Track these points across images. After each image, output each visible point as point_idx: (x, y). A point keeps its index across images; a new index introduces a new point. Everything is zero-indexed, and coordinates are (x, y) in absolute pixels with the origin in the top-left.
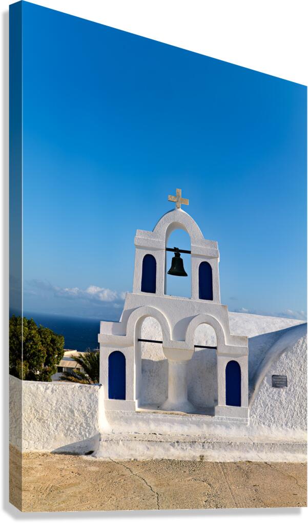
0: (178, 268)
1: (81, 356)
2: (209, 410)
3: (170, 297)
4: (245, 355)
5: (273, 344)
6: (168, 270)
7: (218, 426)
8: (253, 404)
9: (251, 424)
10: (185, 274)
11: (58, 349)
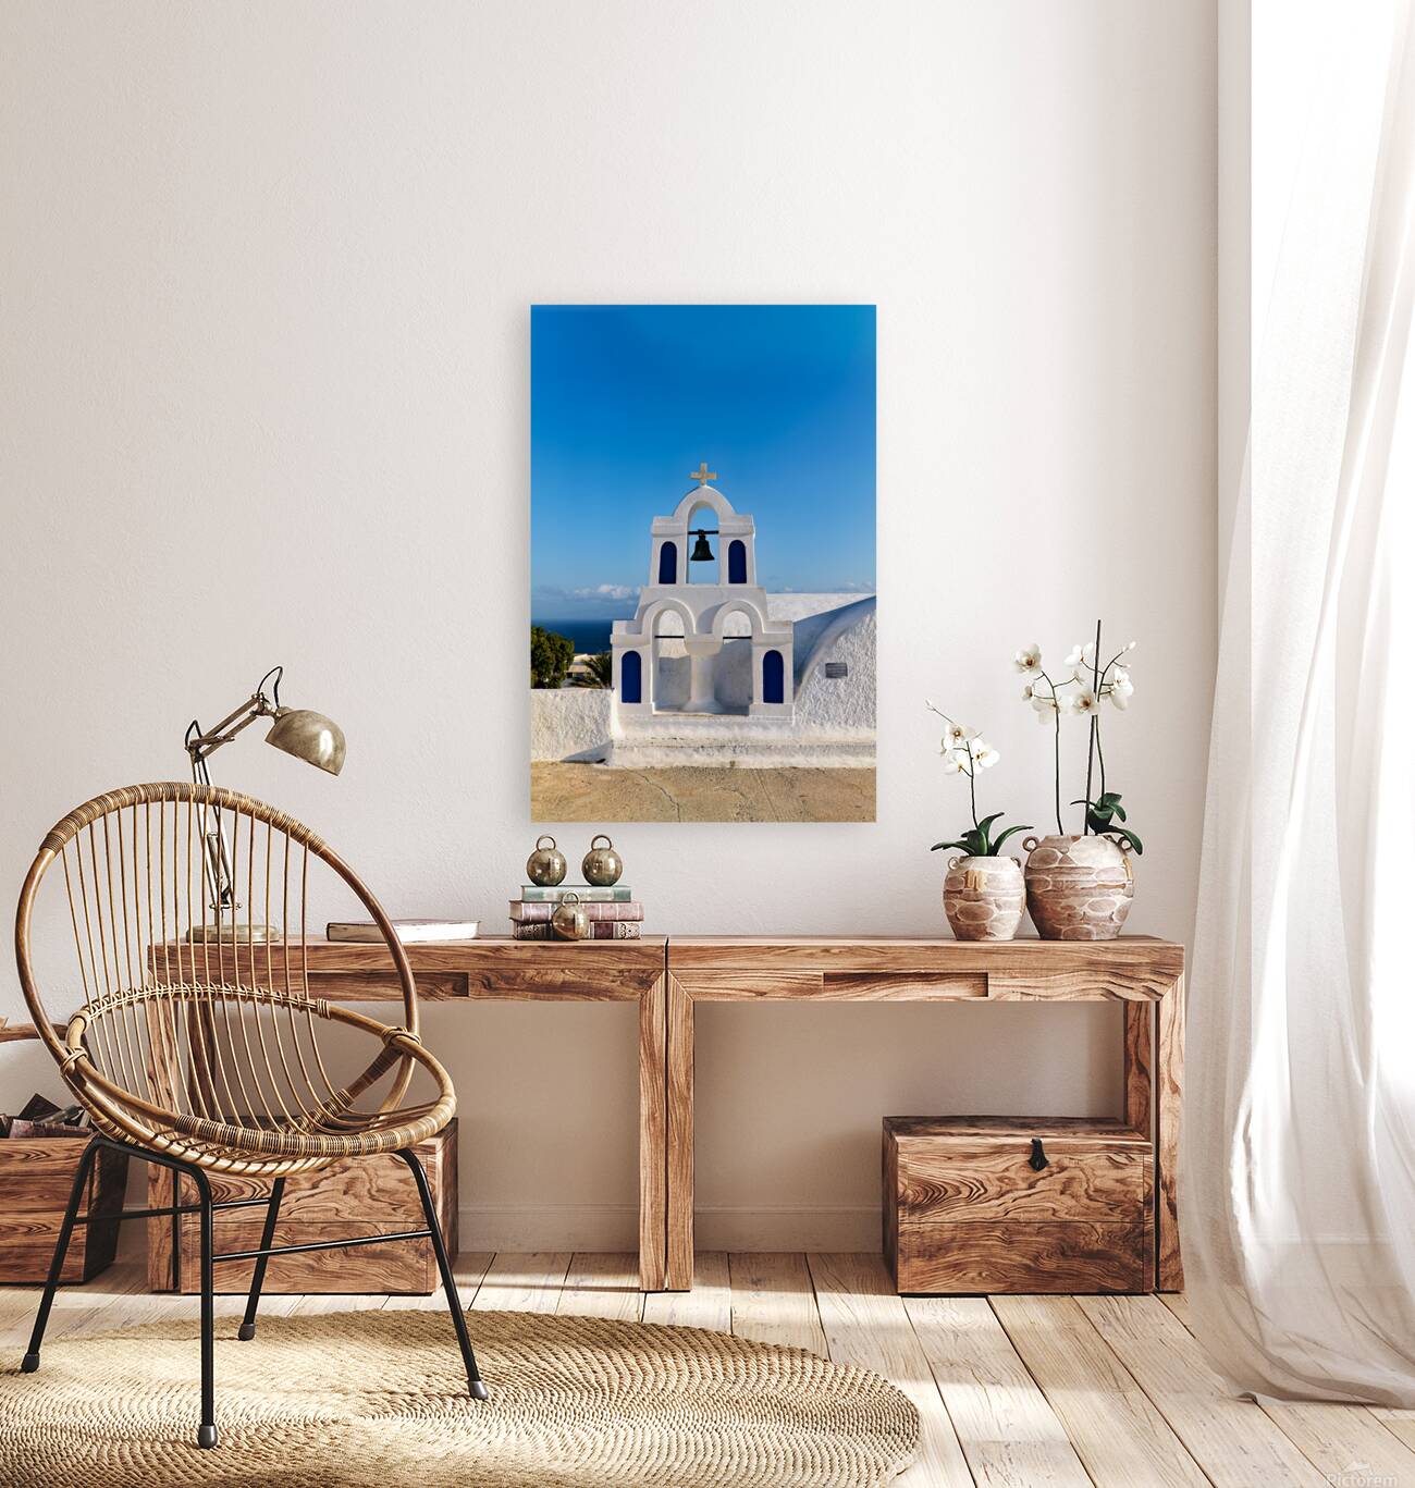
0: (702, 552)
1: (592, 659)
2: (743, 710)
3: (693, 586)
4: (788, 642)
5: (828, 627)
6: (692, 553)
7: (754, 727)
8: (800, 699)
9: (797, 724)
10: (712, 558)
11: (568, 655)
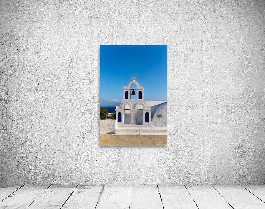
1: (112, 114)
2: (141, 124)
3: (131, 100)
4: (150, 111)
5: (158, 107)
6: (131, 93)
7: (143, 127)
8: (152, 122)
9: (152, 126)
10: (135, 94)
11: (107, 113)
